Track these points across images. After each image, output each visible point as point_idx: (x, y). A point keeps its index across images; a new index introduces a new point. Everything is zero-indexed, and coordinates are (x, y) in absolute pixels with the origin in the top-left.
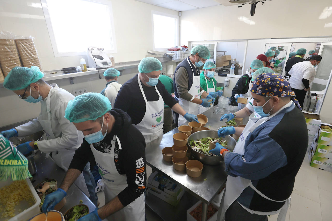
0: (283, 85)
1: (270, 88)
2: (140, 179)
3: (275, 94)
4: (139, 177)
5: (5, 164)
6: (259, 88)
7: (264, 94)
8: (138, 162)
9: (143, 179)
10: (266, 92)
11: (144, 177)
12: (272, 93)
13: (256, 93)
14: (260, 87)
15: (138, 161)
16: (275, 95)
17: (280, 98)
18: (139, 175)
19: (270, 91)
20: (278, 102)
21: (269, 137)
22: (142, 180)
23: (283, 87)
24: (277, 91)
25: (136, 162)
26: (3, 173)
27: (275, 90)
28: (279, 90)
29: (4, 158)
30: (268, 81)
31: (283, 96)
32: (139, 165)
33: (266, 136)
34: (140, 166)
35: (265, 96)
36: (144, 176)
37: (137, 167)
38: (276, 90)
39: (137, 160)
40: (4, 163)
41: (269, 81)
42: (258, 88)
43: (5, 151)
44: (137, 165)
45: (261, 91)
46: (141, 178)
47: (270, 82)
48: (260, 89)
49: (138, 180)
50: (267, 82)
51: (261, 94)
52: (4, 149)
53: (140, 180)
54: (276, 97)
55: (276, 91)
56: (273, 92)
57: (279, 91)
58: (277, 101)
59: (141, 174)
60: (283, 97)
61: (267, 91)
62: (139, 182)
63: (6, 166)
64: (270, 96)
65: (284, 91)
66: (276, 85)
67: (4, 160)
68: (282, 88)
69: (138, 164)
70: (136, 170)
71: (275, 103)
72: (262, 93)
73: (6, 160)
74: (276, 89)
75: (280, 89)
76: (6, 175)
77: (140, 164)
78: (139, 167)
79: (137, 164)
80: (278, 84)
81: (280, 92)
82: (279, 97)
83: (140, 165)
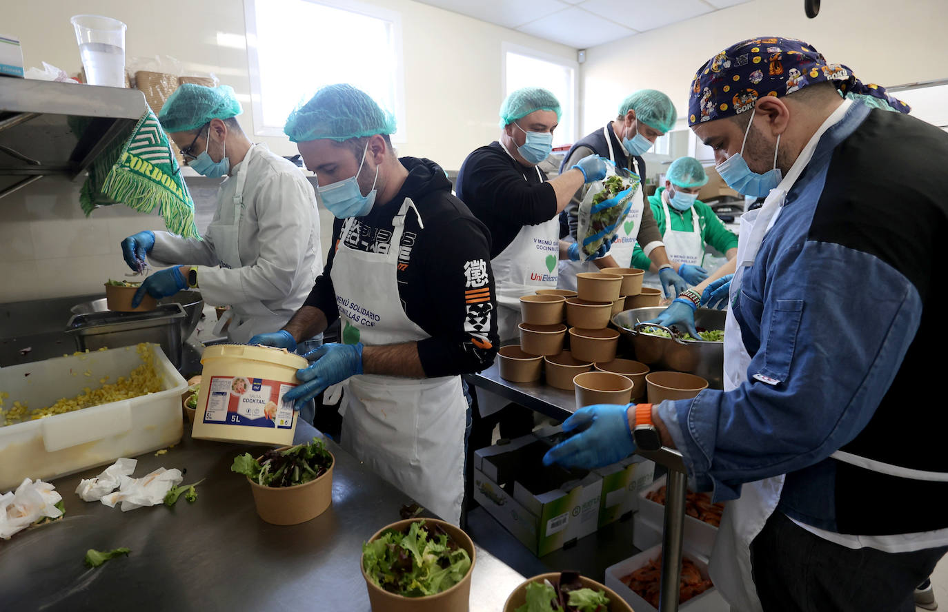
0: (779, 50)
1: (737, 78)
2: (479, 320)
3: (762, 90)
4: (474, 313)
5: (153, 176)
6: (705, 97)
7: (724, 107)
8: (470, 269)
9: (488, 321)
10: (728, 99)
11: (489, 316)
12: (749, 90)
13: (704, 119)
14: (707, 94)
15: (470, 266)
16: (762, 94)
17: (784, 98)
18: (474, 307)
19: (742, 88)
20: (784, 114)
21: (816, 242)
22: (483, 322)
23: (780, 58)
24: (763, 78)
25: (466, 267)
26: (145, 194)
27: (757, 77)
28: (769, 71)
29: (154, 162)
30: (720, 63)
31: (792, 85)
32: (473, 278)
33: (802, 246)
34: (477, 283)
35: (731, 112)
36: (489, 314)
37: (468, 285)
38: (759, 77)
39: (468, 263)
40: (151, 172)
41: (724, 61)
42: (701, 102)
43: (158, 148)
44: (469, 279)
45: (713, 104)
46: (481, 319)
47: (727, 59)
48: (707, 100)
49: (472, 322)
50: (719, 67)
51: (719, 115)
52: (156, 145)
53: (478, 323)
54: (772, 98)
55: (760, 80)
56: (753, 86)
57: (772, 73)
58: (779, 109)
59: (481, 306)
60: (796, 88)
61: (731, 93)
62: (474, 327)
63: (154, 181)
64: (745, 104)
65: (793, 70)
66: (751, 61)
67: (154, 166)
68: (777, 63)
69: (471, 276)
70: (466, 292)
71: (777, 120)
72: (717, 108)
73: (157, 170)
74: (756, 74)
75: (771, 68)
76: (153, 200)
77: (477, 275)
78: (474, 285)
79: (467, 274)
80: (756, 54)
81: (776, 76)
82: (782, 93)
83: (476, 280)
